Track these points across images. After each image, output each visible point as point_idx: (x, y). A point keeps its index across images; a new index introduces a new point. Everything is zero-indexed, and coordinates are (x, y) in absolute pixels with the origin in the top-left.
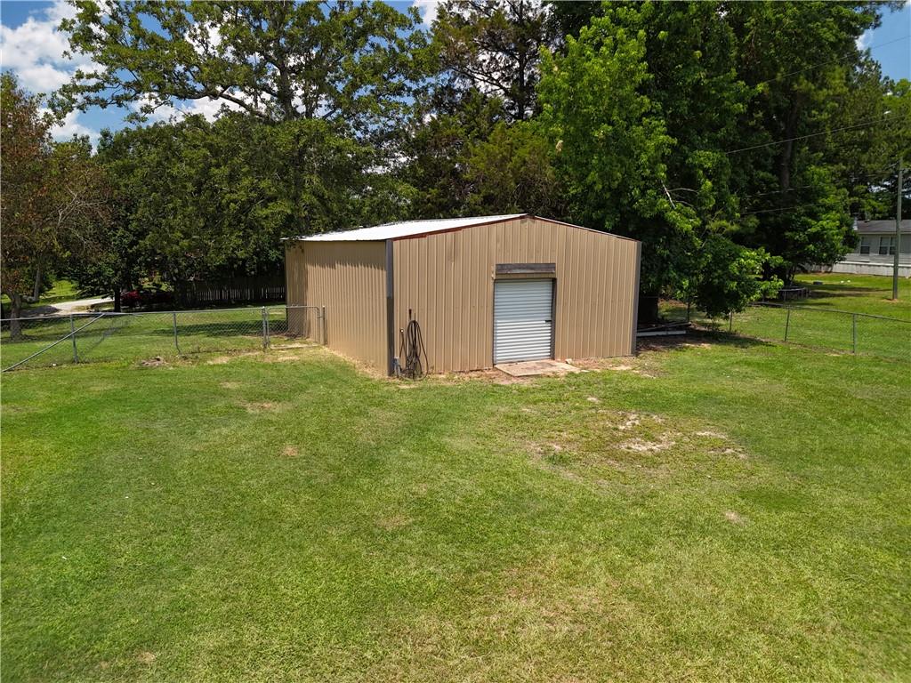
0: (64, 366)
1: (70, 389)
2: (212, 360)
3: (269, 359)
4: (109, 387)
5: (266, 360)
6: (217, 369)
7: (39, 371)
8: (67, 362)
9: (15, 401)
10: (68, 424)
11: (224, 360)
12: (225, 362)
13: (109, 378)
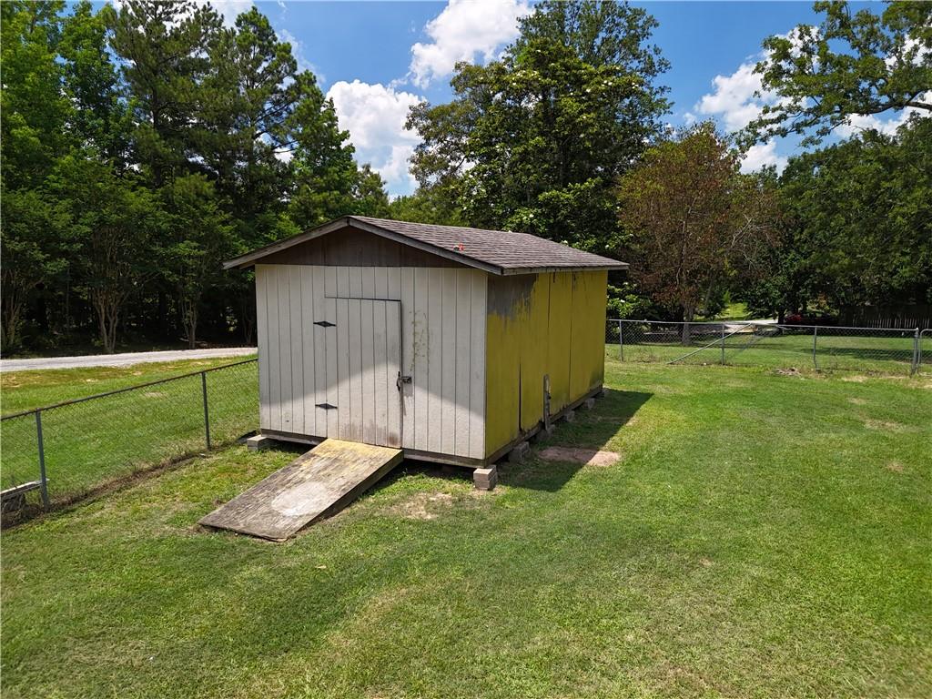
0: (713, 366)
1: (710, 382)
2: (847, 377)
3: (913, 384)
4: (742, 385)
5: (910, 385)
6: (849, 386)
7: (692, 367)
8: (716, 363)
9: (668, 384)
10: (701, 406)
11: (860, 379)
12: (861, 381)
13: (744, 378)
